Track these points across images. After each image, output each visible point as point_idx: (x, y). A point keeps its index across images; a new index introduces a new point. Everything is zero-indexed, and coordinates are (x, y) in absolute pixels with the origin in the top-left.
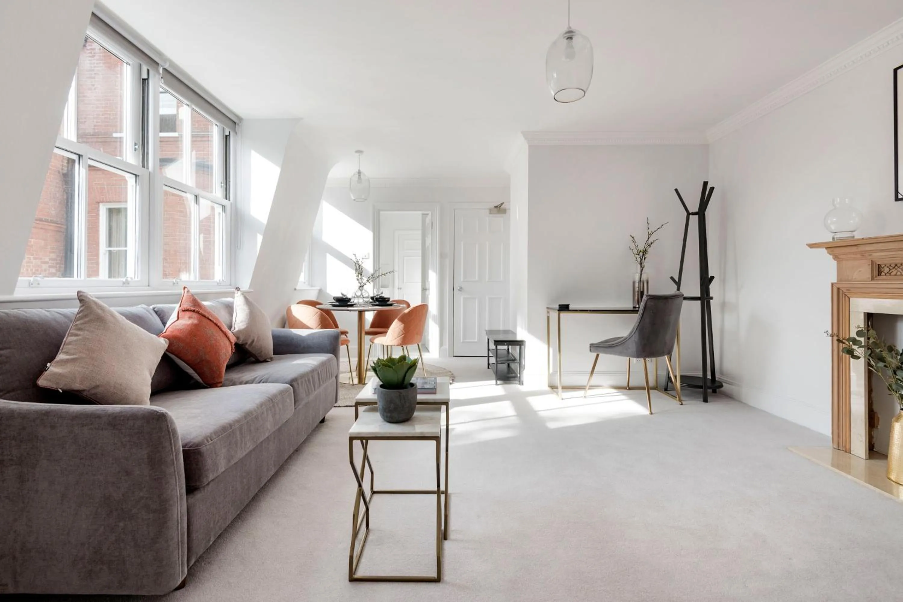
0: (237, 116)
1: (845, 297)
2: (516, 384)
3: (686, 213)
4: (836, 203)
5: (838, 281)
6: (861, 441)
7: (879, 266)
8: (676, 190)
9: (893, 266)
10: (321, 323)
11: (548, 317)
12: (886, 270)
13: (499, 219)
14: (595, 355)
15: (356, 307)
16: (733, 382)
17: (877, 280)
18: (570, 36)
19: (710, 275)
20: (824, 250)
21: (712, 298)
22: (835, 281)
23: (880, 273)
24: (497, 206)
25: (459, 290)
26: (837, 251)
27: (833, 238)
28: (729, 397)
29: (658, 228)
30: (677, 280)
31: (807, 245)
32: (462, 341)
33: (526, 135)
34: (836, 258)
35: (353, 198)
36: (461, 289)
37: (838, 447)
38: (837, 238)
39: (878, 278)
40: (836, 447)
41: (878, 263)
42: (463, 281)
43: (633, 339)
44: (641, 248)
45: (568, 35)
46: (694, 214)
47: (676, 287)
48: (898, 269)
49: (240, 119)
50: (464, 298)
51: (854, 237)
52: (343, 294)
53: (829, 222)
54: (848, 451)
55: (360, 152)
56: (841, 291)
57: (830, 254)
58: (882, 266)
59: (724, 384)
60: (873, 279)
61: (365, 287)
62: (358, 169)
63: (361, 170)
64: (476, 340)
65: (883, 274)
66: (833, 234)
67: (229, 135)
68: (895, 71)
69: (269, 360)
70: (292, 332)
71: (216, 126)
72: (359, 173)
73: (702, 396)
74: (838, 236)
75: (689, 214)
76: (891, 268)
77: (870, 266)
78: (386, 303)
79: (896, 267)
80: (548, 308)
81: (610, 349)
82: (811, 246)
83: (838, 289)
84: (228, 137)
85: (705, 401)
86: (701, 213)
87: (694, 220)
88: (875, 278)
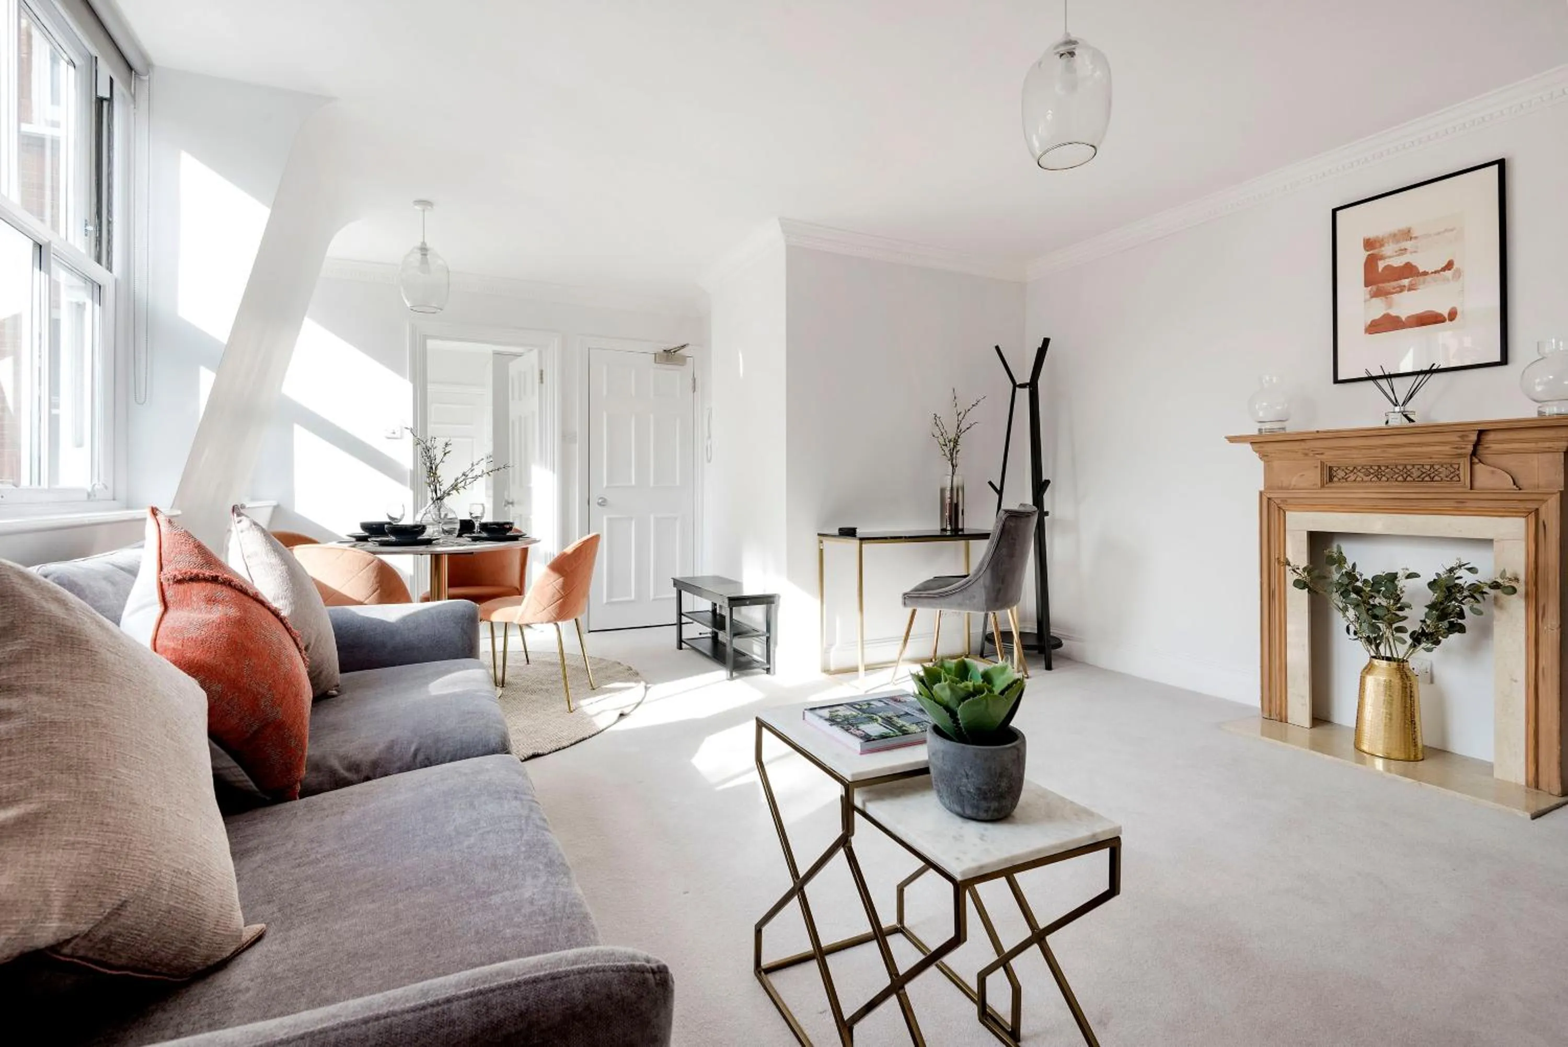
0: (144, 56)
1: (1279, 511)
2: (757, 674)
3: (1012, 385)
4: (1264, 381)
5: (1265, 489)
6: (1303, 705)
7: (1331, 468)
8: (997, 348)
9: (1351, 469)
10: (380, 586)
11: (821, 551)
12: (1341, 474)
13: (674, 375)
14: (909, 611)
15: (438, 544)
16: (1070, 635)
17: (1328, 487)
18: (1068, 50)
19: (1044, 478)
20: (1248, 447)
21: (1047, 514)
22: (1262, 489)
23: (1331, 480)
24: (670, 351)
25: (599, 504)
26: (1269, 448)
27: (1260, 430)
28: (1068, 659)
29: (973, 405)
30: (999, 488)
31: (1227, 438)
32: (605, 601)
33: (787, 226)
34: (1263, 456)
35: (408, 304)
36: (603, 503)
37: (1270, 715)
38: (1265, 429)
39: (1330, 485)
40: (1266, 715)
41: (1329, 464)
42: (607, 487)
43: (981, 581)
44: (952, 436)
45: (1063, 49)
46: (1022, 386)
47: (997, 496)
48: (1359, 473)
49: (149, 65)
50: (609, 520)
51: (1284, 429)
52: (390, 518)
53: (1257, 407)
54: (1283, 719)
55: (425, 203)
56: (1273, 505)
57: (1256, 452)
58: (1335, 469)
59: (1063, 641)
60: (1323, 486)
61: (446, 500)
62: (422, 240)
63: (429, 245)
64: (633, 597)
65: (1335, 479)
66: (1259, 424)
67: (110, 100)
68: (1334, 211)
69: (334, 692)
70: (354, 615)
71: (71, 68)
72: (424, 250)
73: (1044, 662)
74: (1268, 426)
75: (1015, 386)
76: (1347, 471)
77: (1319, 468)
78: (505, 534)
79: (1355, 471)
80: (819, 535)
81: (942, 600)
82: (1232, 439)
83: (1269, 499)
84: (105, 104)
85: (1049, 667)
86: (1033, 386)
87: (1023, 395)
88: (1326, 486)
